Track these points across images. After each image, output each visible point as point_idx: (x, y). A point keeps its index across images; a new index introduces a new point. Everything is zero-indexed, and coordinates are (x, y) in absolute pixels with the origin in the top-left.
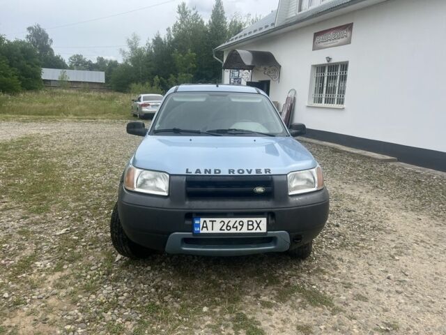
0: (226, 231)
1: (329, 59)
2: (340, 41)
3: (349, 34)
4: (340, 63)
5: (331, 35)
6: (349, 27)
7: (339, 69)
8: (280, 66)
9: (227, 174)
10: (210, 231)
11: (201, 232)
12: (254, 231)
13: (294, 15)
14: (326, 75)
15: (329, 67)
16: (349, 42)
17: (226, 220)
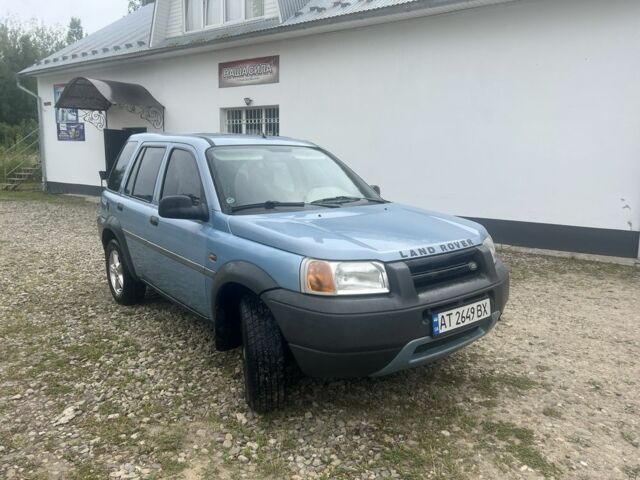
0: (462, 325)
1: (248, 101)
2: (262, 77)
3: (274, 70)
4: (264, 107)
5: (248, 68)
6: (274, 60)
7: (264, 115)
8: (164, 108)
9: (441, 251)
10: (449, 329)
11: (441, 332)
12: (482, 317)
13: (180, 34)
14: (244, 122)
15: (247, 112)
16: (276, 80)
17: (460, 310)
